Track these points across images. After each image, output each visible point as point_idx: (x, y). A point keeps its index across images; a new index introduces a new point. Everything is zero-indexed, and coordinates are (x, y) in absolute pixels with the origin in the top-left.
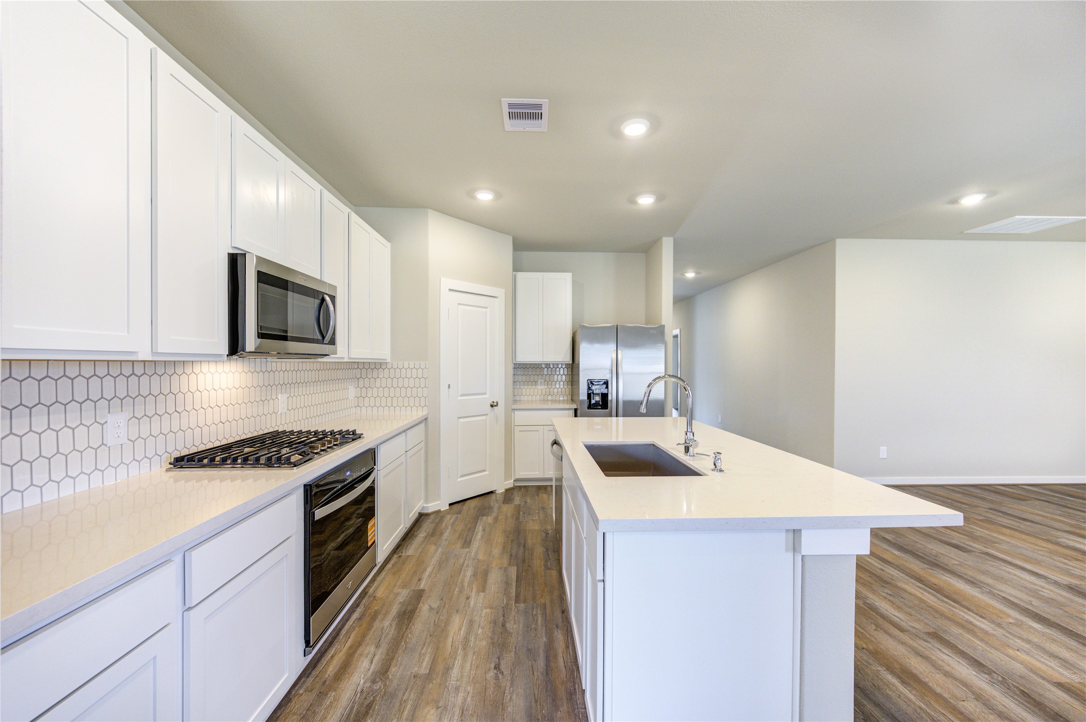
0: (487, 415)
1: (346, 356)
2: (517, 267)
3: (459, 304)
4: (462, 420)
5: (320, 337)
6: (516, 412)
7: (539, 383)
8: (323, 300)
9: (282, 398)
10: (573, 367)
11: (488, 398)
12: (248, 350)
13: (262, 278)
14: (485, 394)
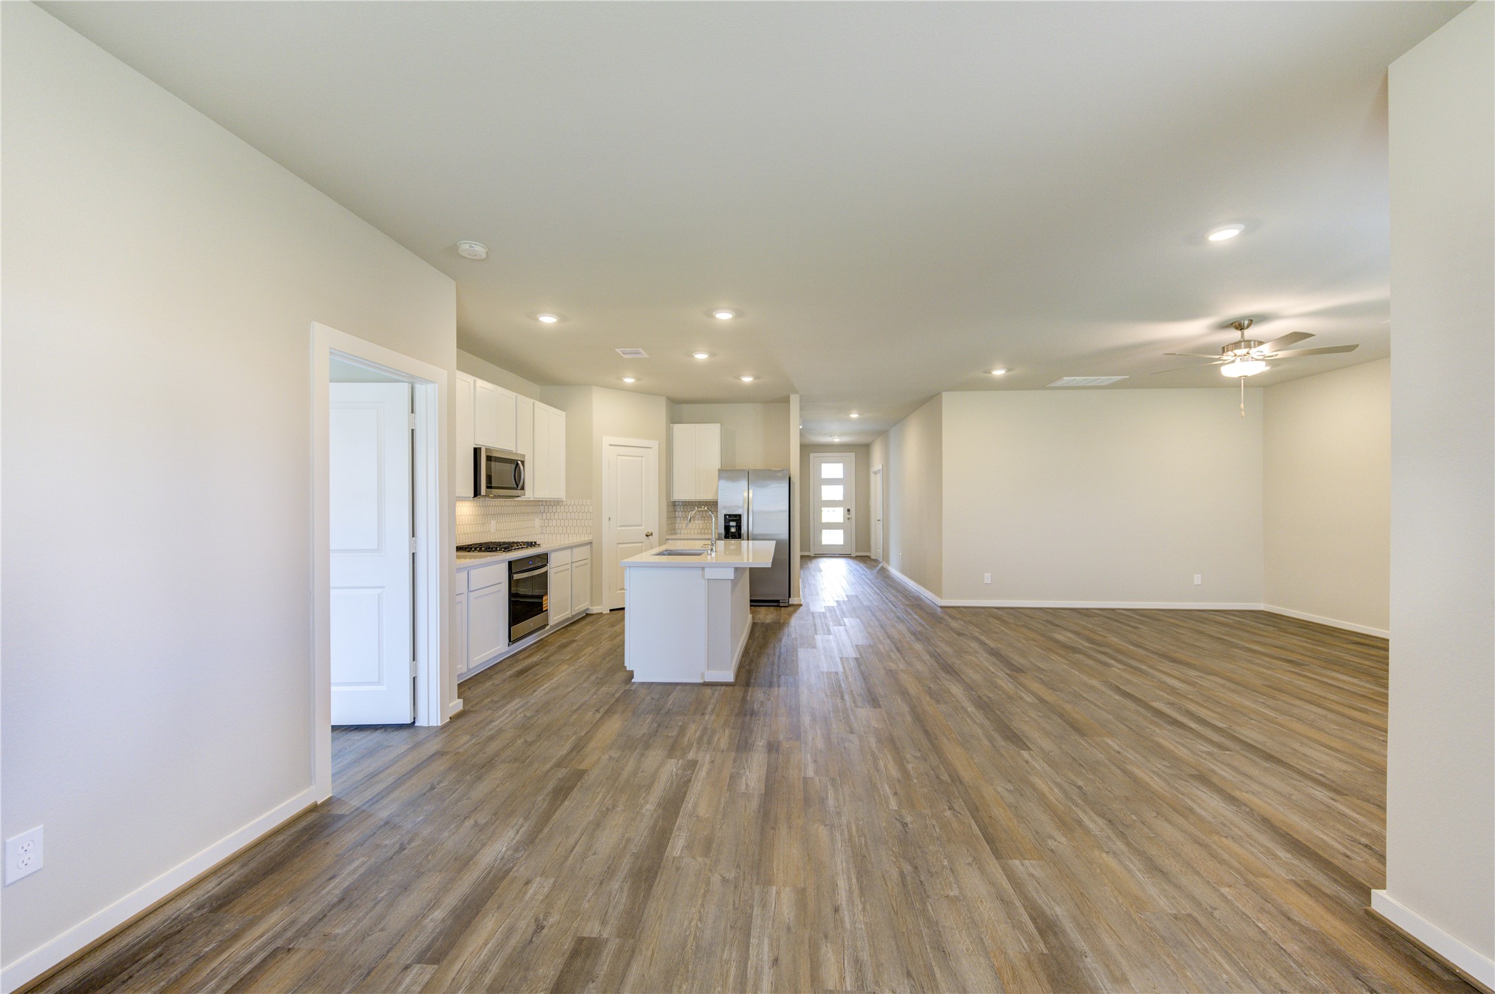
0: (642, 542)
1: (532, 497)
2: (672, 419)
4: (620, 546)
5: (516, 486)
8: (517, 464)
9: (493, 523)
11: (645, 529)
12: (482, 494)
13: (489, 458)
14: (641, 525)
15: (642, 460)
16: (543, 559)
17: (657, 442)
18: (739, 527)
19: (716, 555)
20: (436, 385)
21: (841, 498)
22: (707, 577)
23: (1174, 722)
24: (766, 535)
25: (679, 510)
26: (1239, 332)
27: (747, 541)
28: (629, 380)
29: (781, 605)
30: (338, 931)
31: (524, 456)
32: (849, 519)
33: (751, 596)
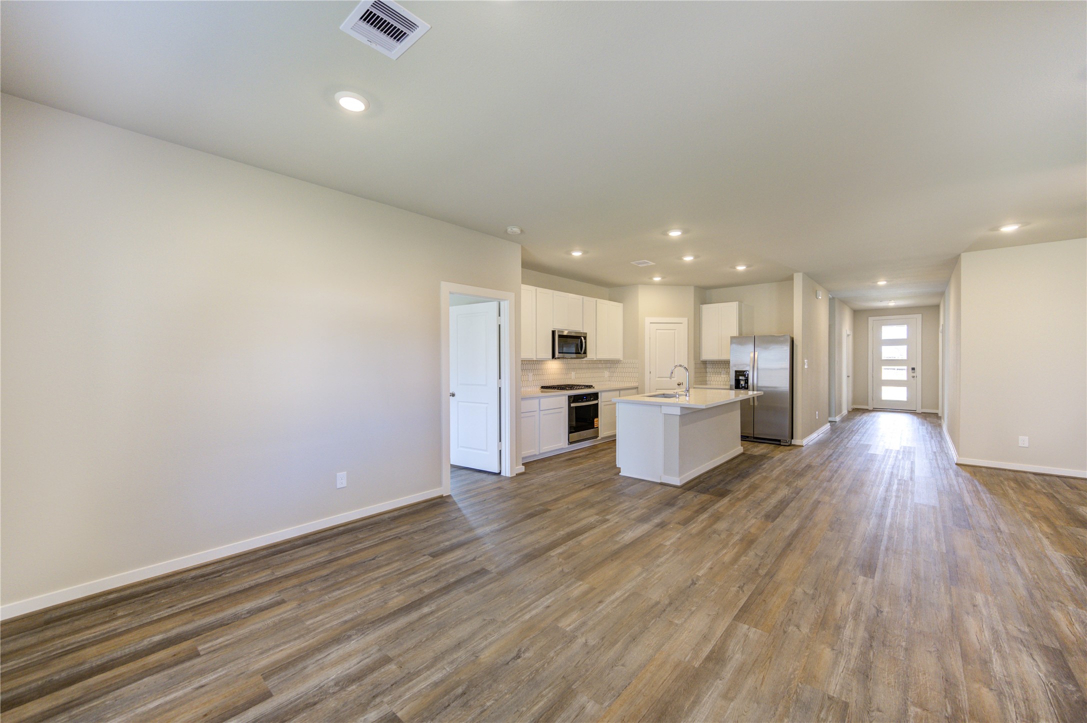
15: (675, 332)
16: (595, 396)
17: (687, 319)
18: (747, 381)
19: (689, 398)
20: (508, 301)
21: (905, 357)
22: (663, 412)
24: (769, 387)
25: (709, 367)
28: (657, 279)
29: (782, 444)
30: (416, 538)
31: (586, 333)
32: (913, 377)
33: (741, 433)
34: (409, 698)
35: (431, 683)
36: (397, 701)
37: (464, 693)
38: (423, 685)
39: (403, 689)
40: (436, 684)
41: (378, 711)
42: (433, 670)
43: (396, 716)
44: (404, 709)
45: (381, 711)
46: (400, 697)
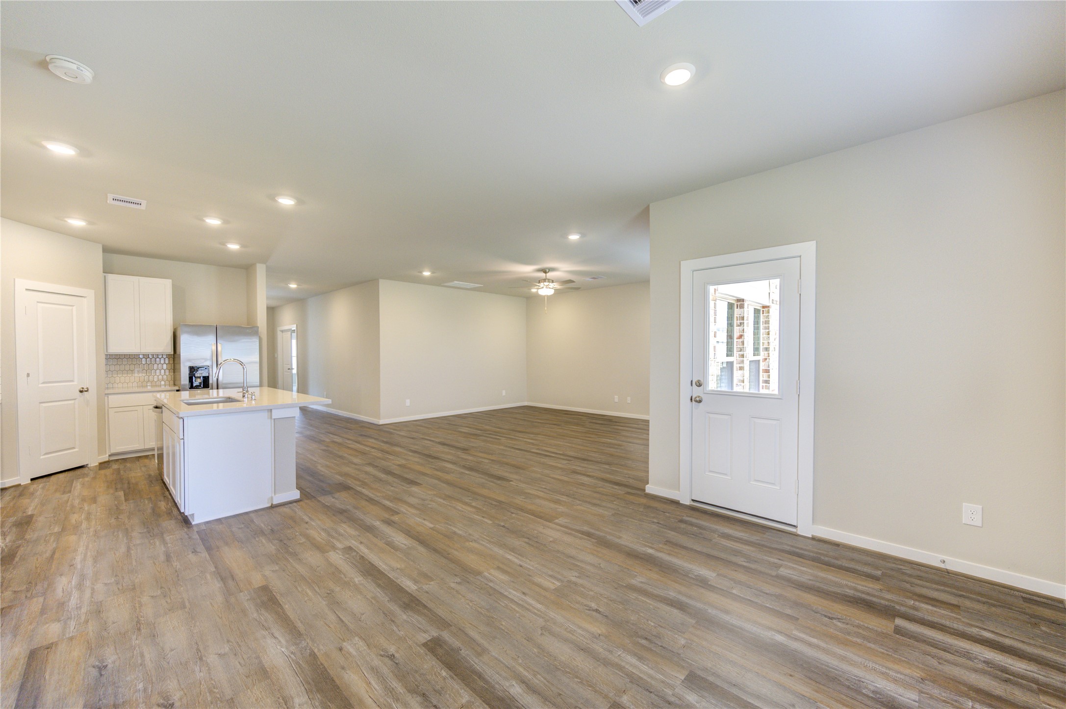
0: (75, 399)
2: (108, 269)
3: (38, 302)
4: (44, 405)
6: (110, 396)
7: (136, 372)
10: (175, 356)
11: (77, 385)
14: (72, 381)
15: (72, 310)
17: (93, 292)
22: (273, 417)
23: (546, 456)
24: (237, 383)
26: (544, 274)
27: (216, 390)
28: (77, 223)
34: (662, 674)
35: (640, 662)
36: (668, 684)
37: (646, 639)
38: (644, 668)
39: (653, 682)
40: (641, 658)
41: (684, 695)
42: (623, 664)
43: (685, 679)
44: (676, 675)
45: (684, 692)
46: (663, 682)
